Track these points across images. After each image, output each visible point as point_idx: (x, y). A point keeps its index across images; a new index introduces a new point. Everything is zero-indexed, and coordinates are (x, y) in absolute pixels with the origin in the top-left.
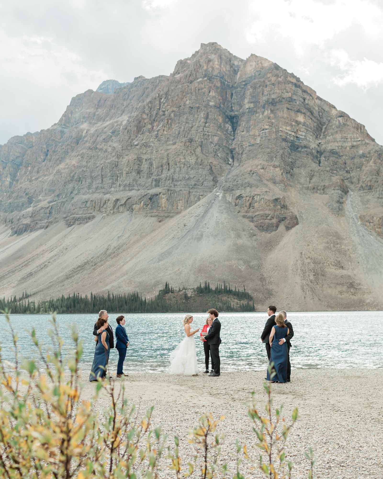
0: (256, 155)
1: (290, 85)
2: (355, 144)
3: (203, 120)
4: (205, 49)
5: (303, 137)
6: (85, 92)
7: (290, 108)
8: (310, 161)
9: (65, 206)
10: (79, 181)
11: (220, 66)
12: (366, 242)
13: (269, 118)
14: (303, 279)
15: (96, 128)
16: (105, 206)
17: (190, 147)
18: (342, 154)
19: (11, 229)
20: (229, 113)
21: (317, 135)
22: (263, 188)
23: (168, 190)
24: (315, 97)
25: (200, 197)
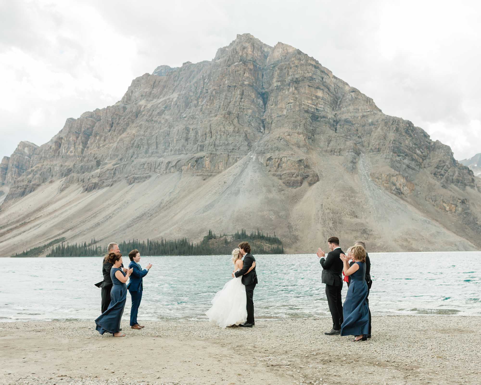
0: (283, 125)
1: (311, 67)
2: (365, 114)
3: (239, 96)
4: (241, 39)
5: (322, 109)
6: (143, 76)
7: (311, 85)
8: (328, 128)
9: (126, 168)
10: (138, 147)
11: (253, 53)
12: (376, 195)
13: (293, 94)
14: (324, 227)
15: (152, 104)
16: (159, 168)
17: (229, 118)
18: (355, 123)
19: (83, 187)
20: (260, 90)
21: (334, 107)
22: (289, 152)
23: (211, 154)
24: (331, 76)
25: (238, 159)
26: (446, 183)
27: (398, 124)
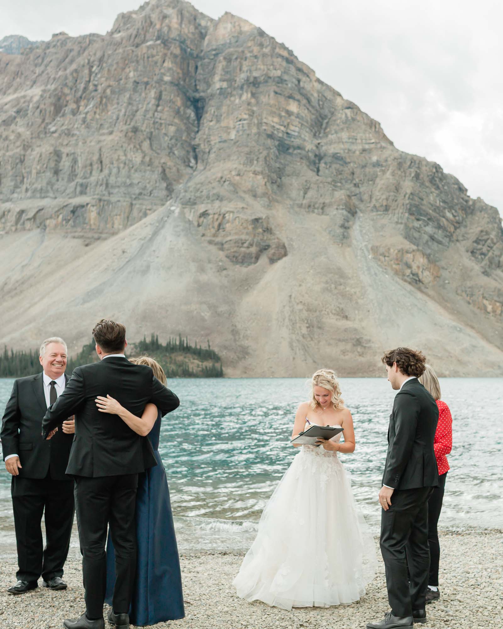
0: (229, 156)
1: (279, 60)
2: (367, 147)
3: (153, 102)
5: (296, 134)
7: (279, 91)
8: (305, 168)
11: (181, 26)
13: (249, 104)
14: (292, 333)
17: (135, 139)
18: (349, 161)
20: (191, 94)
21: (316, 132)
22: (239, 203)
23: (100, 200)
24: (314, 79)
25: (148, 212)
26: (489, 267)
27: (419, 168)
